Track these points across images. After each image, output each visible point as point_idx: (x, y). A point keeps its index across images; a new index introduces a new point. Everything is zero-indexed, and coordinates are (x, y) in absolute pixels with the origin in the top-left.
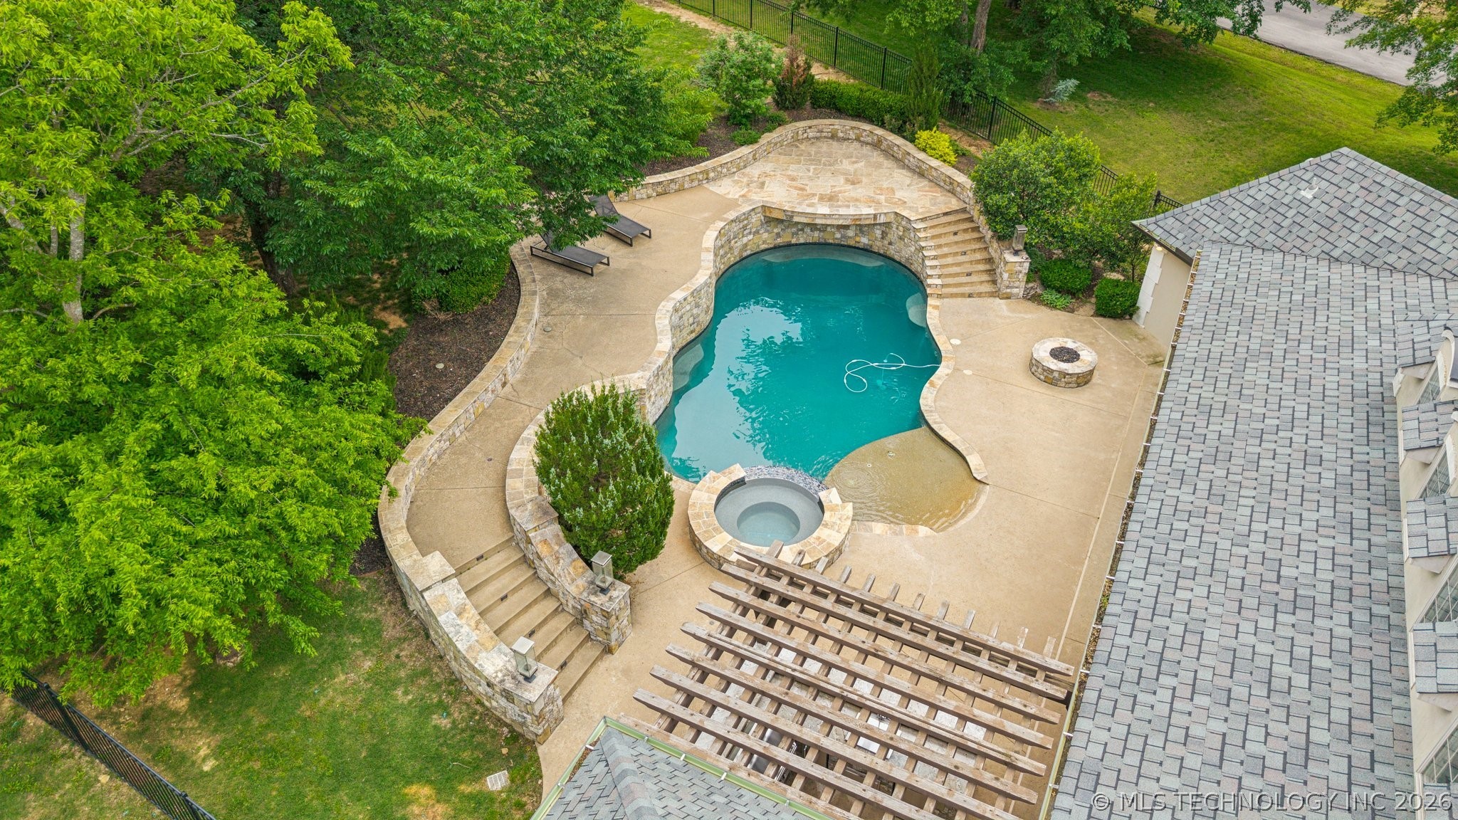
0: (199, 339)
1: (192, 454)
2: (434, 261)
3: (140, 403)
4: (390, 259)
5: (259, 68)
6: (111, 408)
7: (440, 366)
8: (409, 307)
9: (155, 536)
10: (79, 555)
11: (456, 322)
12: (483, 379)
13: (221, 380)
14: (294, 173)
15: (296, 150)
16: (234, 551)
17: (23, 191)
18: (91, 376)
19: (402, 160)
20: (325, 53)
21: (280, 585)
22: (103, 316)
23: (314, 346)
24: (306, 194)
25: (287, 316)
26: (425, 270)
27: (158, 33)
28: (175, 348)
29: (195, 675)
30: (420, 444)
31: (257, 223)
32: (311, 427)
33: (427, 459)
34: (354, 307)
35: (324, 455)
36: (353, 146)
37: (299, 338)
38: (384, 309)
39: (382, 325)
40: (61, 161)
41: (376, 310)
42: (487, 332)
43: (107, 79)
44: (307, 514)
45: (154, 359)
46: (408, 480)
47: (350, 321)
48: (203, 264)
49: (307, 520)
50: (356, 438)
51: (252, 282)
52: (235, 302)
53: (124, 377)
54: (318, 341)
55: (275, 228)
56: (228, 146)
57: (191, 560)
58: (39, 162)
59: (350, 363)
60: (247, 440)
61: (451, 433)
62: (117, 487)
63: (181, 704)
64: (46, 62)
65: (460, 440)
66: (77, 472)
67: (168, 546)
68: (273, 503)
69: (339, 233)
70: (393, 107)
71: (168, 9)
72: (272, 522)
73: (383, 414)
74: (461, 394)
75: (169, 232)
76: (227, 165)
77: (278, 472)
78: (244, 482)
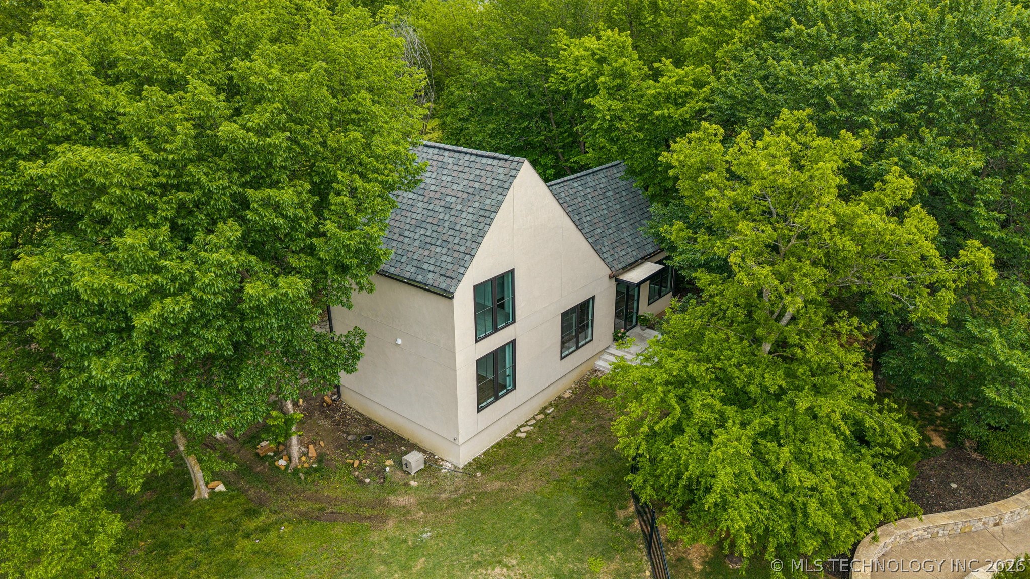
0: (817, 390)
1: (780, 445)
2: (988, 417)
3: (770, 406)
4: (957, 401)
5: (934, 268)
6: (755, 402)
7: (954, 485)
8: (954, 437)
9: (741, 473)
10: (706, 460)
11: (983, 464)
12: (981, 511)
13: (815, 417)
14: (922, 327)
15: (930, 315)
16: (771, 506)
17: (782, 287)
18: (756, 382)
19: (999, 346)
20: (979, 272)
21: (783, 541)
22: (778, 356)
23: (877, 427)
24: (921, 341)
25: (870, 402)
26: (978, 419)
27: (888, 237)
28: (803, 388)
29: (712, 559)
30: (910, 524)
31: (882, 343)
32: (849, 469)
33: (910, 536)
34: (915, 420)
35: (847, 488)
36: (969, 326)
37: (871, 418)
38: (935, 430)
39: (926, 439)
40: (806, 281)
41: (929, 428)
42: (1003, 483)
43: (850, 251)
44: (820, 513)
45: (789, 389)
46: (889, 540)
47: (907, 424)
48: (841, 354)
49: (817, 516)
50: (872, 490)
51: (862, 375)
52: (847, 381)
53: (771, 390)
54: (881, 425)
55: (891, 351)
56: (891, 300)
57: (749, 496)
58: (796, 277)
59: (893, 447)
60: (810, 455)
61: (936, 530)
62: (738, 439)
63: (698, 567)
64: (827, 235)
65: (939, 539)
66: (726, 421)
67: (744, 482)
68: (805, 496)
69: (931, 372)
70: (1012, 312)
71: (899, 227)
72: (798, 505)
73: (897, 489)
74: (958, 511)
75: (834, 331)
76: (884, 309)
77: (817, 481)
78: (797, 475)
